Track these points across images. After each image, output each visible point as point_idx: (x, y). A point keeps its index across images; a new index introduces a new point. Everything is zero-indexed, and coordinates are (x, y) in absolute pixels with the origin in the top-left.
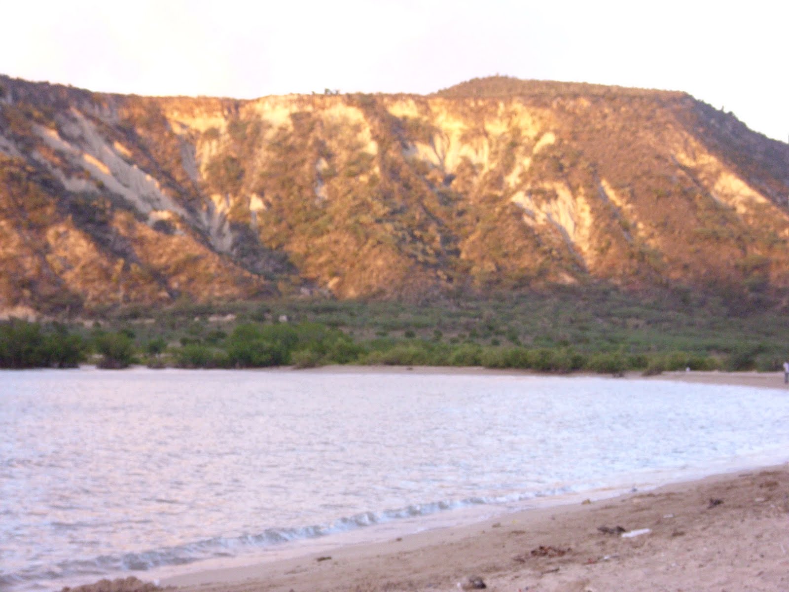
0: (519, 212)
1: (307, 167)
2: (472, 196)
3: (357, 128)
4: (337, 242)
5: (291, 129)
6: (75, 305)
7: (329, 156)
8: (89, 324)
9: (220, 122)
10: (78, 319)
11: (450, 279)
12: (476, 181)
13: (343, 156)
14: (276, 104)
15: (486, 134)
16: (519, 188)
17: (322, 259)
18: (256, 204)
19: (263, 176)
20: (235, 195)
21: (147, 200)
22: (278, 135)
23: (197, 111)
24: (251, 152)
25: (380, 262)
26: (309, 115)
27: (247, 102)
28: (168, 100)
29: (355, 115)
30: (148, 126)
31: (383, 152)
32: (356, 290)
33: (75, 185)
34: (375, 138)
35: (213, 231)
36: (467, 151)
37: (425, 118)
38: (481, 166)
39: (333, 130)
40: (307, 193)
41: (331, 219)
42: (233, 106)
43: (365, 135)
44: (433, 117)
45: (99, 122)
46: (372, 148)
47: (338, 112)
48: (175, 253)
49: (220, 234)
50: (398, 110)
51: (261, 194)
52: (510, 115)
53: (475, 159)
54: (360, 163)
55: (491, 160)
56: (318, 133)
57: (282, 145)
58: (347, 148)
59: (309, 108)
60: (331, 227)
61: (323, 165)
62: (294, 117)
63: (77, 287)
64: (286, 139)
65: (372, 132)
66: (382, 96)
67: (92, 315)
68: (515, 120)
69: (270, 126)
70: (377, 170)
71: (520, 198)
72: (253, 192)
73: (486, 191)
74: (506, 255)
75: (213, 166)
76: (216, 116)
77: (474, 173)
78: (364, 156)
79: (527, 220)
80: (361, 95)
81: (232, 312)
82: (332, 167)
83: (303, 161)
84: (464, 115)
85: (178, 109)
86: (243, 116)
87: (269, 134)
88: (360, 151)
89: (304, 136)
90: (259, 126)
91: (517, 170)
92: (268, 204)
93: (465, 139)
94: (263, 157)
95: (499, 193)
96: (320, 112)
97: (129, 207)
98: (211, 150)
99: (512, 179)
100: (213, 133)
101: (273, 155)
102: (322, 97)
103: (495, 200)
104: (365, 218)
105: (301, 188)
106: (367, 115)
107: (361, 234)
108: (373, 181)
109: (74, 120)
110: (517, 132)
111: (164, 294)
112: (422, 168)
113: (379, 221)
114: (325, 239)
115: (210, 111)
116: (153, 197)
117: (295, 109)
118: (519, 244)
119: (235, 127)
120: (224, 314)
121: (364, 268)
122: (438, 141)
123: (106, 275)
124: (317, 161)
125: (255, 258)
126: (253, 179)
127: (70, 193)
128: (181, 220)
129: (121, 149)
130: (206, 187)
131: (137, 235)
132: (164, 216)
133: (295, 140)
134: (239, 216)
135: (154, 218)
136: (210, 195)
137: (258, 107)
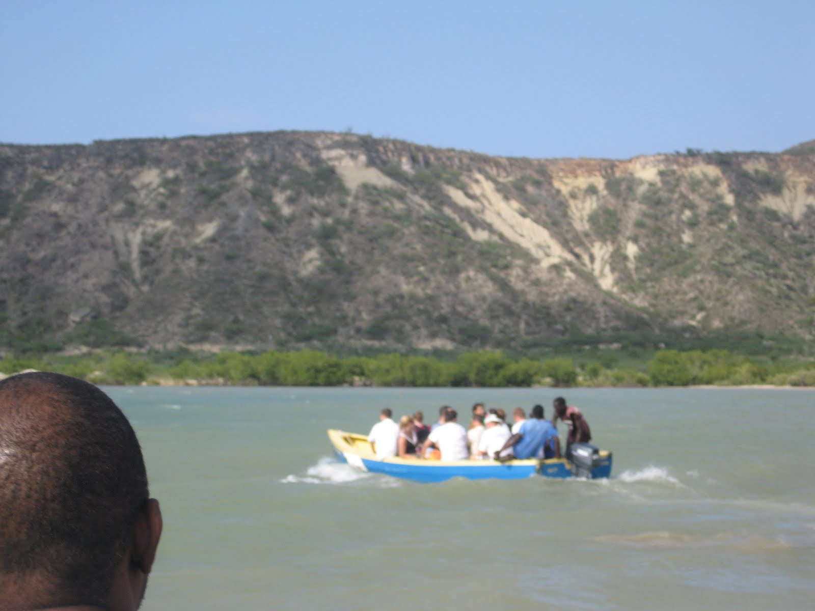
1: (674, 217)
3: (715, 183)
4: (702, 281)
5: (659, 185)
7: (692, 207)
9: (599, 182)
13: (704, 207)
14: (646, 163)
17: (691, 296)
18: (632, 250)
19: (636, 225)
20: (613, 242)
21: (539, 246)
22: (648, 191)
23: (579, 172)
24: (625, 206)
25: (741, 297)
26: (674, 172)
27: (621, 162)
28: (554, 161)
29: (713, 171)
30: (537, 184)
31: (738, 204)
32: (721, 321)
33: (481, 236)
34: (732, 191)
35: (597, 273)
36: (810, 200)
37: (774, 173)
40: (674, 239)
41: (696, 261)
42: (608, 167)
43: (723, 188)
45: (495, 181)
46: (730, 199)
47: (699, 170)
48: (566, 292)
49: (602, 274)
50: (749, 167)
51: (635, 240)
54: (719, 211)
56: (684, 188)
57: (654, 200)
58: (708, 200)
59: (675, 167)
60: (698, 267)
61: (687, 213)
62: (661, 173)
63: (484, 322)
64: (655, 193)
65: (729, 186)
66: (736, 154)
67: (498, 344)
69: (642, 183)
70: (735, 218)
72: (629, 239)
75: (593, 219)
76: (595, 175)
78: (722, 207)
80: (719, 154)
81: (617, 340)
82: (696, 216)
83: (671, 212)
84: (809, 170)
85: (562, 170)
86: (618, 174)
87: (642, 190)
88: (720, 202)
89: (672, 191)
90: (632, 183)
92: (641, 248)
93: (809, 190)
94: (635, 210)
96: (684, 170)
97: (525, 255)
98: (592, 204)
100: (592, 190)
101: (644, 207)
102: (685, 156)
104: (729, 259)
105: (669, 236)
106: (724, 172)
107: (723, 272)
108: (732, 228)
109: (477, 181)
112: (774, 215)
113: (738, 263)
114: (692, 278)
115: (590, 172)
116: (544, 244)
117: (662, 167)
119: (613, 185)
121: (726, 304)
122: (786, 192)
123: (508, 311)
124: (682, 212)
125: (633, 295)
126: (628, 227)
127: (477, 243)
128: (570, 264)
129: (515, 204)
130: (587, 235)
131: (533, 277)
132: (555, 260)
133: (664, 195)
134: (618, 260)
135: (545, 263)
136: (592, 242)
137: (631, 166)
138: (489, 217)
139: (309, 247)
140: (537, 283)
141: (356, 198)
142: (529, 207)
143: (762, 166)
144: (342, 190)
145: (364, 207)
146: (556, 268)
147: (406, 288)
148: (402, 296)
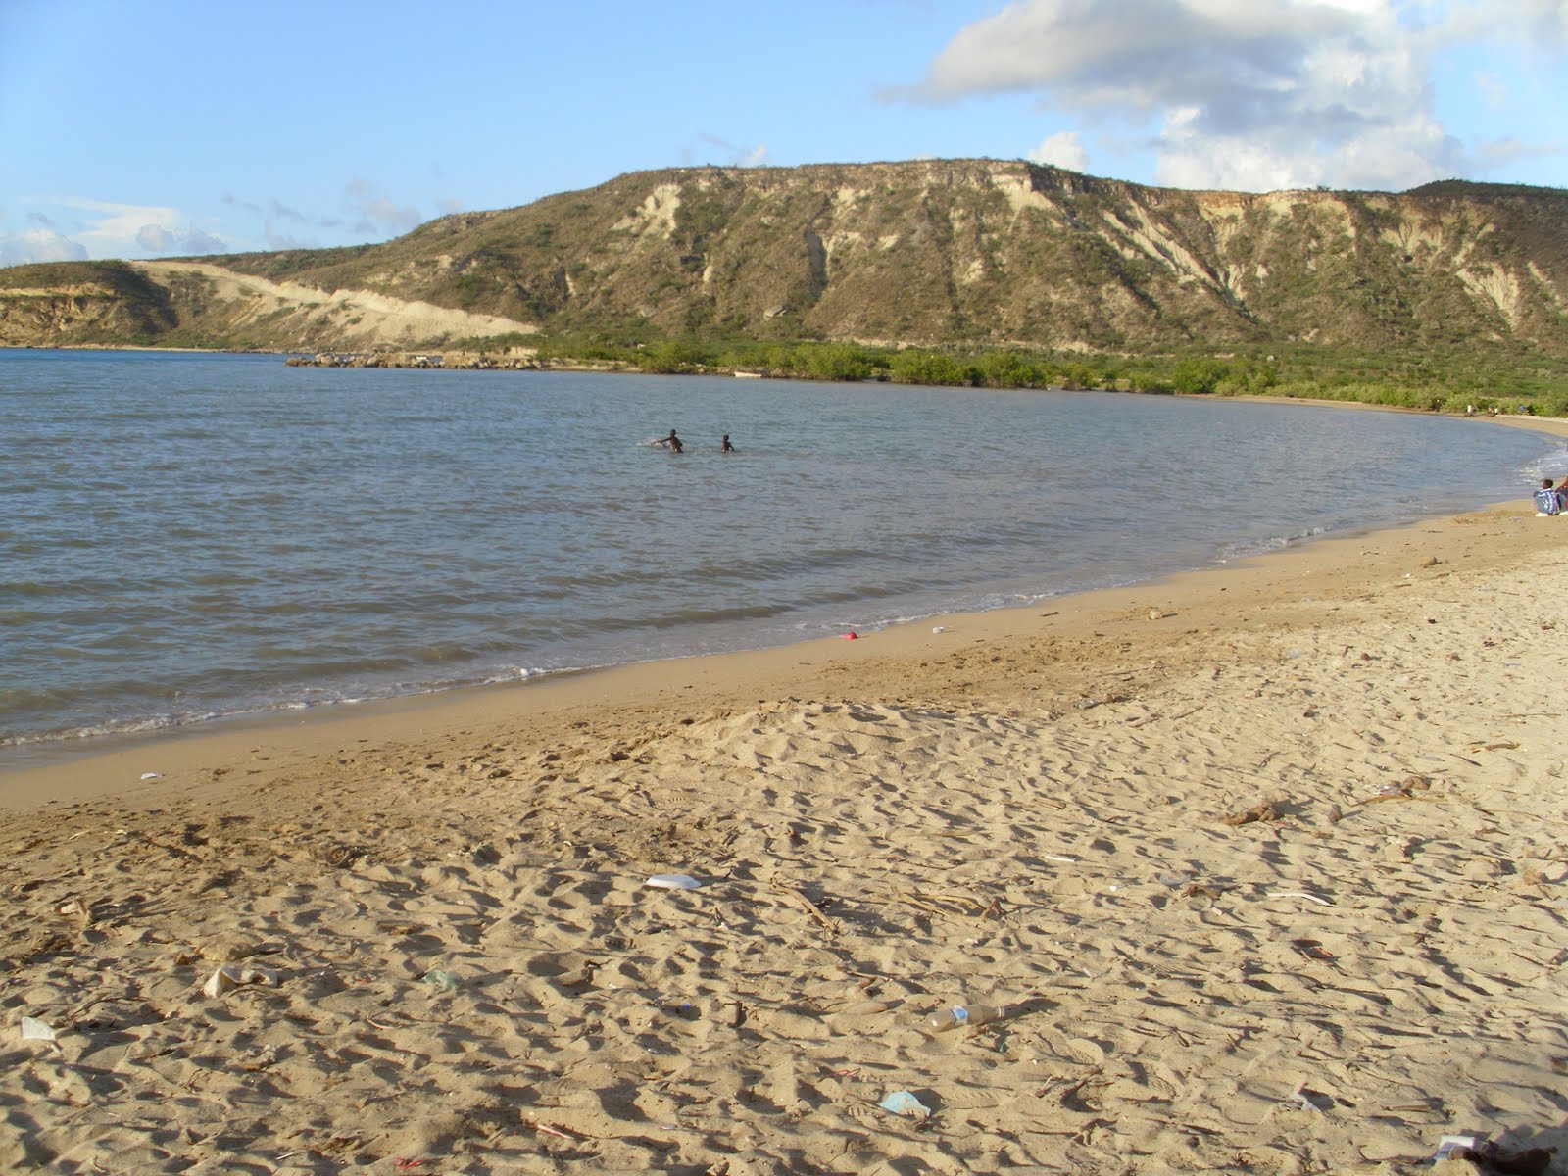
0: (1461, 284)
1: (1301, 244)
2: (1426, 271)
3: (1341, 217)
4: (1319, 302)
5: (1291, 216)
6: (1119, 342)
7: (1318, 238)
8: (1126, 356)
9: (1239, 211)
10: (1121, 353)
11: (1402, 334)
12: (1430, 259)
13: (1329, 238)
14: (1281, 197)
15: (1441, 224)
16: (1463, 265)
17: (1308, 315)
18: (1261, 272)
19: (1268, 251)
20: (1247, 265)
21: (1181, 266)
22: (1281, 221)
23: (1221, 202)
24: (1260, 233)
25: (1350, 319)
26: (1305, 206)
27: (1260, 195)
28: (1200, 193)
29: (1340, 207)
30: (1185, 212)
31: (1359, 236)
32: (1330, 339)
33: (1128, 254)
34: (1354, 224)
36: (1425, 236)
37: (1394, 211)
38: (1435, 248)
39: (1322, 218)
40: (1300, 265)
41: (1316, 285)
42: (1248, 199)
43: (1347, 222)
44: (1401, 209)
45: (1147, 208)
46: (1351, 232)
47: (1327, 204)
48: (1196, 306)
50: (1372, 204)
51: (1265, 265)
52: (1461, 209)
53: (1430, 243)
54: (1342, 243)
55: (1443, 244)
56: (1311, 220)
57: (1284, 228)
58: (1333, 232)
59: (1306, 202)
60: (1315, 291)
61: (1314, 244)
62: (1293, 207)
63: (1121, 329)
64: (1287, 224)
65: (1352, 220)
66: (1362, 193)
67: (1129, 349)
68: (1464, 213)
69: (1276, 214)
70: (1354, 249)
71: (1463, 274)
72: (1260, 263)
73: (1437, 267)
74: (1448, 317)
75: (1232, 244)
76: (1236, 206)
77: (1429, 254)
78: (1345, 238)
79: (1467, 290)
80: (1346, 192)
82: (1320, 246)
83: (1299, 241)
84: (1425, 209)
85: (1208, 200)
86: (1255, 206)
87: (1275, 220)
88: (1343, 234)
89: (1301, 222)
90: (1267, 214)
91: (1463, 252)
92: (1270, 272)
93: (1424, 227)
94: (1269, 237)
95: (1448, 270)
96: (1314, 204)
97: (1165, 271)
98: (1230, 231)
99: (1459, 259)
100: (1232, 219)
101: (1277, 236)
102: (1316, 192)
103: (1444, 274)
104: (1342, 285)
105: (1295, 261)
106: (1349, 207)
107: (1337, 296)
108: (1350, 256)
109: (1130, 207)
110: (1464, 222)
111: (1185, 336)
112: (1390, 248)
113: (1352, 288)
114: (1310, 300)
115: (1231, 203)
116: (1185, 264)
117: (1295, 202)
118: (1459, 308)
119: (1249, 214)
120: (1228, 352)
121: (1338, 323)
122: (1402, 228)
123: (1143, 321)
124: (1309, 241)
126: (1261, 253)
127: (1123, 260)
128: (1204, 282)
129: (1162, 228)
130: (1224, 258)
131: (1168, 292)
132: (1191, 278)
133: (1294, 225)
134: (1249, 281)
135: (1183, 280)
136: (1227, 264)
137: (1268, 199)
138: (1137, 238)
139: (974, 258)
140: (1171, 297)
141: (1019, 218)
142: (1176, 232)
143: (1382, 205)
144: (1008, 210)
145: (1025, 225)
146: (1189, 287)
147: (1054, 297)
148: (1050, 304)
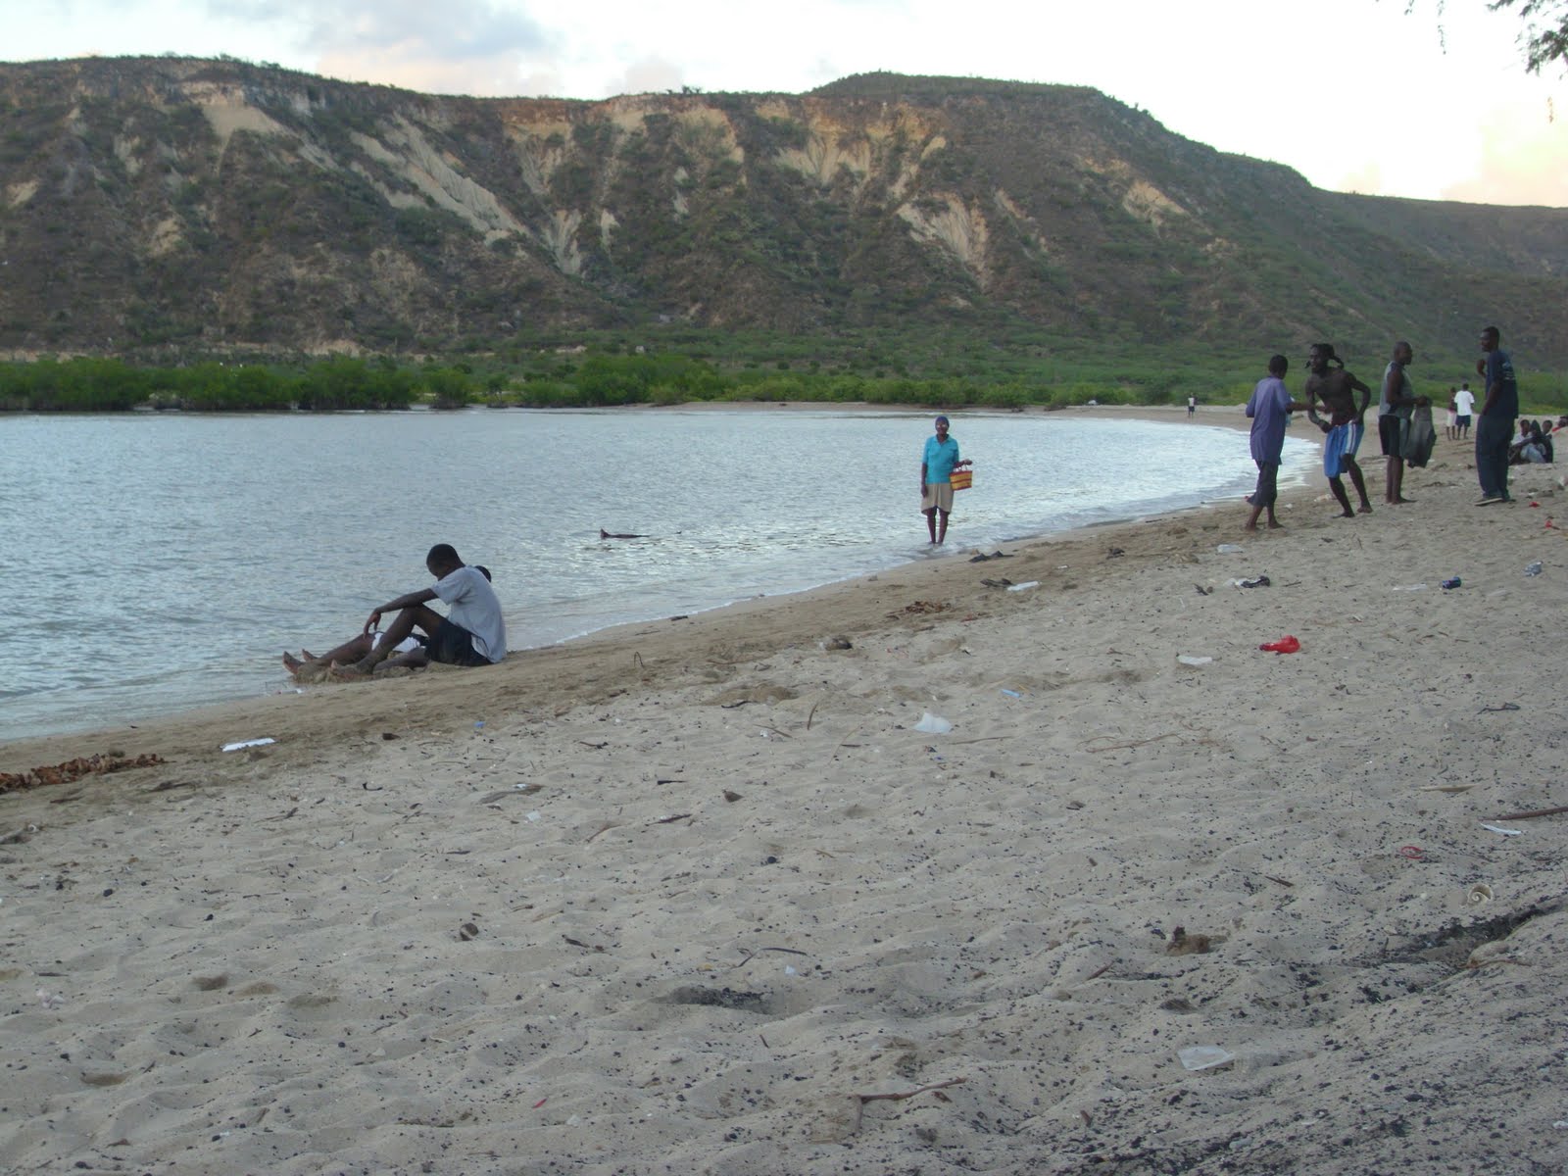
0: (906, 227)
1: (664, 176)
2: (851, 209)
3: (721, 133)
4: (698, 263)
5: (645, 134)
6: (404, 338)
7: (688, 164)
8: (420, 358)
9: (566, 129)
10: (408, 354)
11: (828, 303)
12: (855, 191)
13: (705, 165)
14: (628, 105)
15: (868, 138)
16: (905, 199)
17: (683, 282)
18: (607, 220)
19: (614, 188)
20: (582, 211)
21: (483, 216)
22: (630, 142)
23: (538, 115)
24: (600, 162)
25: (748, 285)
26: (665, 117)
27: (596, 104)
28: (504, 102)
29: (717, 117)
30: (482, 131)
31: (750, 161)
32: (721, 317)
33: (400, 201)
34: (741, 143)
35: (559, 252)
36: (844, 157)
37: (798, 121)
38: (862, 175)
39: (692, 135)
40: (664, 207)
41: (693, 237)
42: (578, 109)
43: (730, 140)
44: (807, 120)
45: (426, 129)
46: (738, 155)
47: (696, 115)
48: (516, 277)
49: (567, 254)
50: (767, 112)
51: (611, 207)
52: (895, 116)
53: (854, 167)
54: (725, 172)
55: (873, 167)
56: (676, 139)
57: (636, 153)
58: (709, 155)
59: (667, 111)
60: (693, 245)
61: (681, 174)
62: (647, 119)
63: (404, 317)
64: (639, 146)
65: (737, 136)
66: (749, 96)
67: (423, 347)
68: (900, 121)
69: (621, 131)
70: (744, 180)
71: (908, 213)
72: (604, 206)
73: (868, 203)
74: (892, 276)
75: (557, 179)
76: (560, 121)
77: (853, 183)
78: (728, 165)
79: (916, 237)
80: (724, 95)
81: (582, 343)
82: (692, 177)
83: (660, 172)
84: (843, 117)
85: (516, 113)
86: (590, 120)
87: (621, 140)
88: (725, 158)
89: (662, 142)
90: (609, 131)
91: (903, 179)
92: (619, 219)
93: (843, 144)
94: (612, 169)
95: (884, 206)
96: (679, 114)
97: (463, 226)
98: (555, 160)
99: (898, 189)
100: (555, 141)
101: (625, 164)
102: (680, 97)
103: (877, 213)
104: (735, 235)
105: (657, 203)
106: (731, 119)
107: (727, 253)
108: (740, 193)
109: (399, 127)
110: (901, 135)
111: (505, 324)
112: (795, 176)
113: (747, 239)
114: (684, 260)
115: (553, 116)
116: (489, 213)
117: (650, 111)
118: (906, 263)
119: (581, 133)
120: (573, 345)
121: (731, 292)
122: (812, 145)
123: (437, 303)
124: (675, 171)
125: (607, 282)
126: (605, 193)
127: (395, 210)
128: (522, 239)
129: (451, 159)
130: (547, 201)
131: (472, 256)
132: (503, 235)
133: (650, 147)
134: (588, 234)
135: (491, 237)
136: (554, 212)
137: (608, 109)
138: (416, 175)
139: (164, 216)
140: (476, 264)
141: (230, 149)
142: (472, 165)
143: (780, 113)
144: (211, 138)
145: (242, 160)
146: (501, 246)
147: (298, 273)
148: (291, 283)
